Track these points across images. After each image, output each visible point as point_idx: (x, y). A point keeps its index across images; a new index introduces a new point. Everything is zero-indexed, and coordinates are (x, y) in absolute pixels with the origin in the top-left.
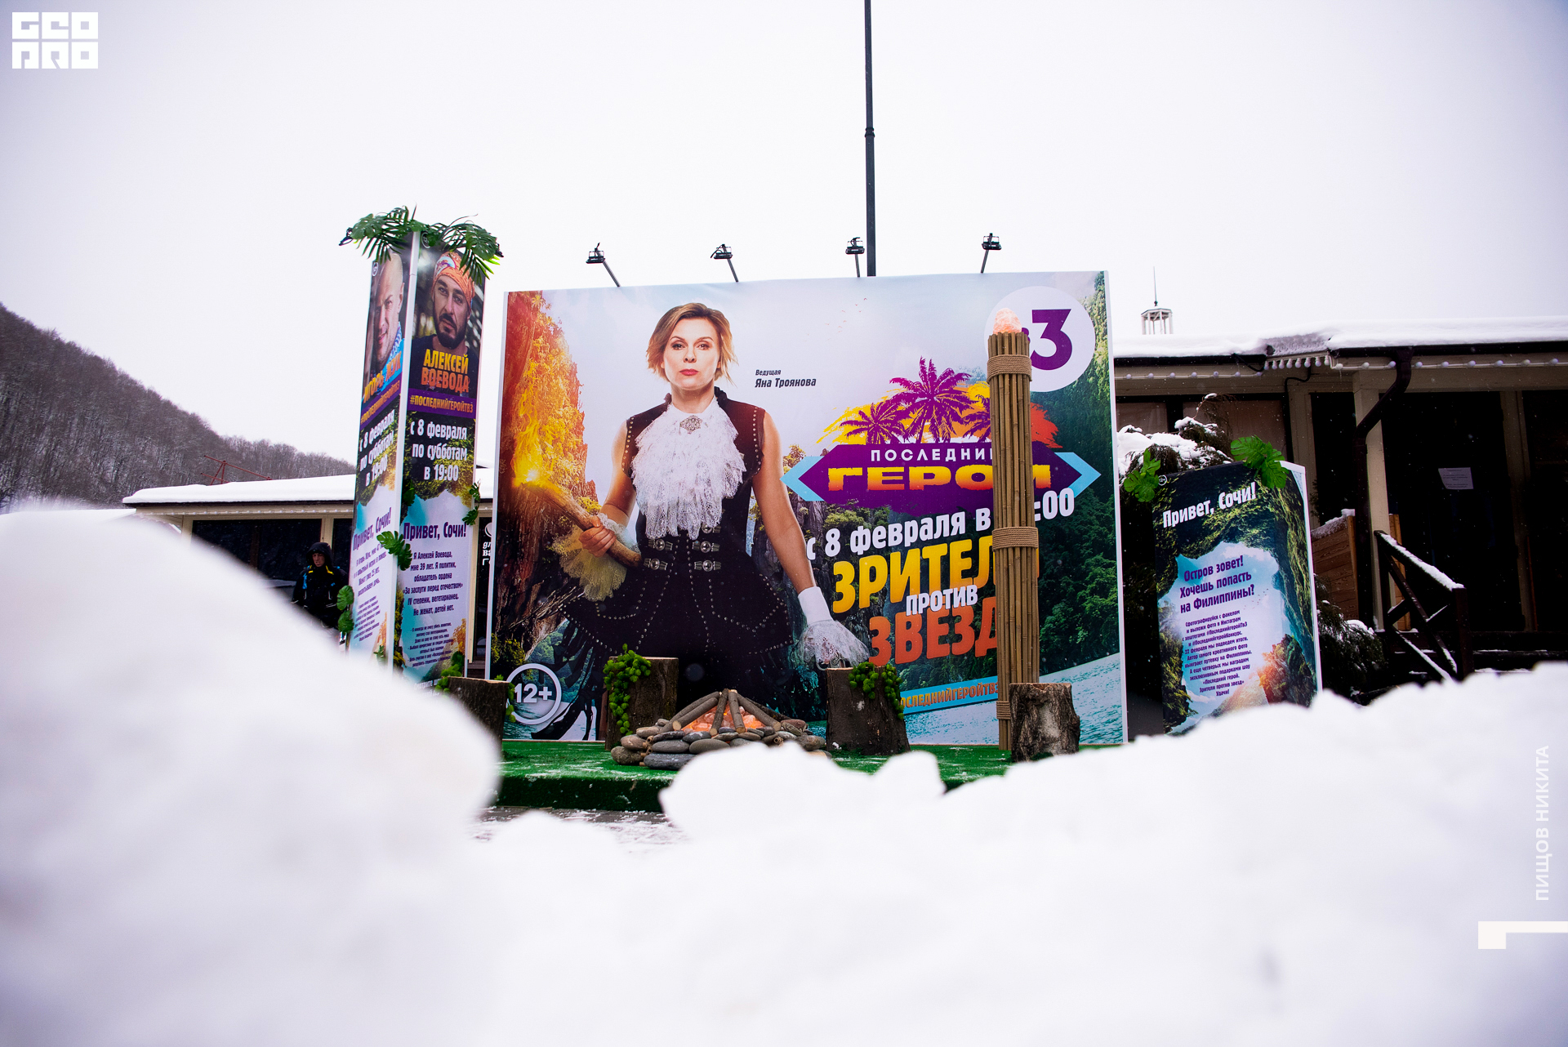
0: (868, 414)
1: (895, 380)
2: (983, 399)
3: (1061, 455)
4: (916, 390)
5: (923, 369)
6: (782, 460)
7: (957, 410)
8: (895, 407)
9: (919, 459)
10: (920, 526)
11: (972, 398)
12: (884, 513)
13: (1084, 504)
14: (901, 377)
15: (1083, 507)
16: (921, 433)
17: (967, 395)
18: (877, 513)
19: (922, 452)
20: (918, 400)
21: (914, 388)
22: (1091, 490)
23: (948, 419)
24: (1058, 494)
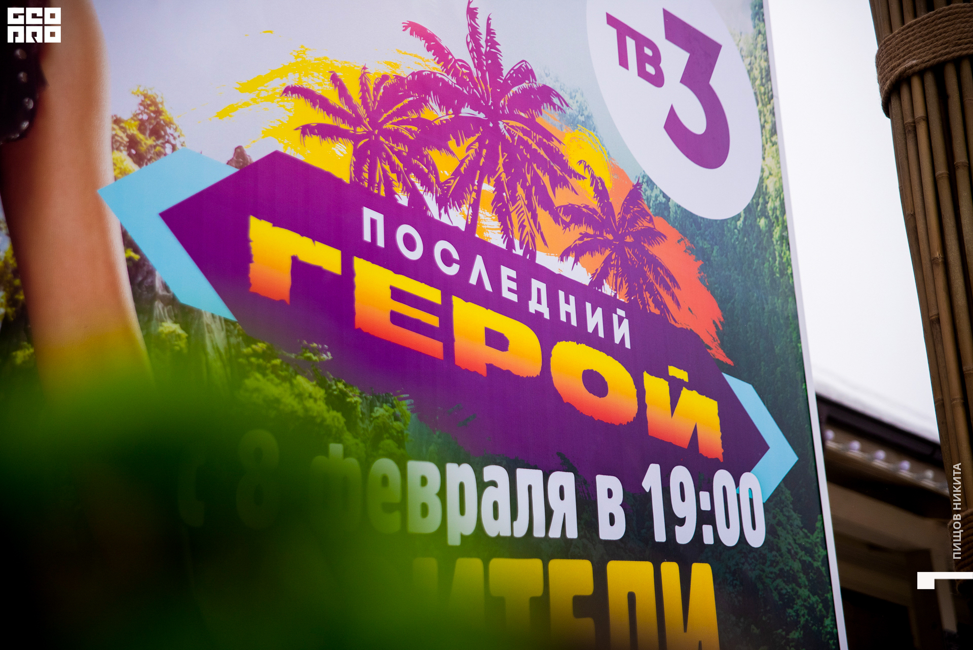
0: (355, 92)
1: (417, 30)
2: (593, 177)
3: (733, 382)
4: (460, 81)
5: (474, 33)
6: (107, 130)
7: (546, 179)
8: (417, 106)
9: (473, 280)
10: (482, 485)
11: (573, 165)
12: (397, 419)
13: (779, 523)
14: (431, 29)
15: (779, 529)
16: (475, 206)
17: (563, 151)
18: (380, 411)
19: (479, 265)
20: (466, 111)
21: (455, 74)
22: (788, 493)
23: (528, 197)
24: (737, 484)
